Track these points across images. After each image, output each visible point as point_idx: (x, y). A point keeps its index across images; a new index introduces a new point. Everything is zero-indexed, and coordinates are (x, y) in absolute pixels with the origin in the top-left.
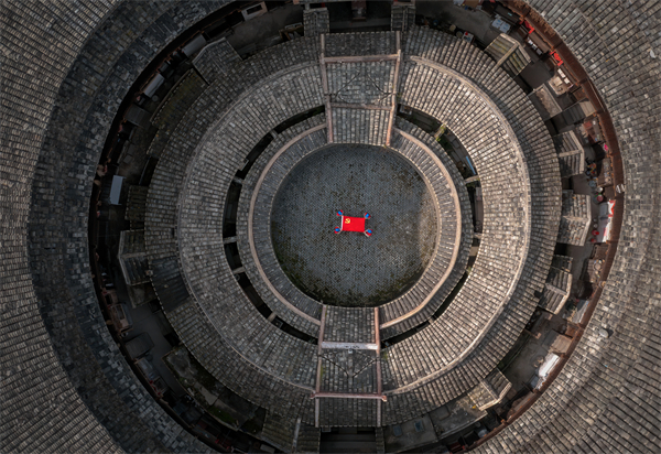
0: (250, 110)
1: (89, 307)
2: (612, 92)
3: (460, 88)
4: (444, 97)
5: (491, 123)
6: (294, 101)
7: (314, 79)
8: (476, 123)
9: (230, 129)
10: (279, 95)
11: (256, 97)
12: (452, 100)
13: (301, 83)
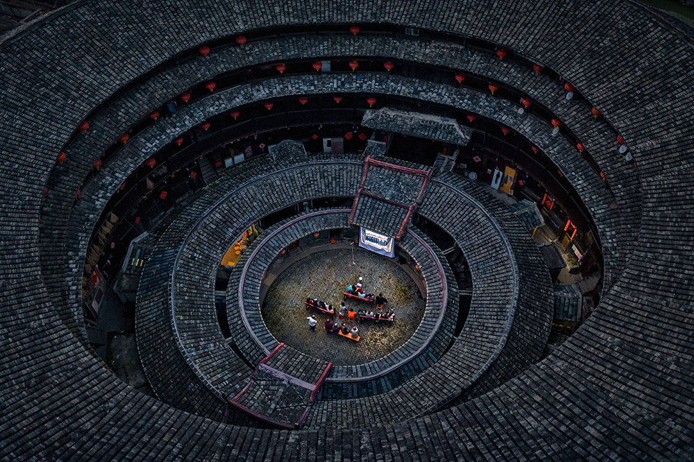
0: (296, 178)
1: (88, 220)
2: (600, 211)
3: (474, 212)
4: (459, 216)
5: (494, 243)
6: (334, 186)
7: (356, 175)
8: (481, 241)
9: (275, 184)
10: (324, 177)
11: (306, 172)
12: (465, 220)
13: (345, 175)
